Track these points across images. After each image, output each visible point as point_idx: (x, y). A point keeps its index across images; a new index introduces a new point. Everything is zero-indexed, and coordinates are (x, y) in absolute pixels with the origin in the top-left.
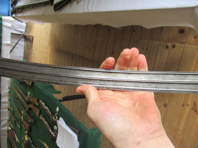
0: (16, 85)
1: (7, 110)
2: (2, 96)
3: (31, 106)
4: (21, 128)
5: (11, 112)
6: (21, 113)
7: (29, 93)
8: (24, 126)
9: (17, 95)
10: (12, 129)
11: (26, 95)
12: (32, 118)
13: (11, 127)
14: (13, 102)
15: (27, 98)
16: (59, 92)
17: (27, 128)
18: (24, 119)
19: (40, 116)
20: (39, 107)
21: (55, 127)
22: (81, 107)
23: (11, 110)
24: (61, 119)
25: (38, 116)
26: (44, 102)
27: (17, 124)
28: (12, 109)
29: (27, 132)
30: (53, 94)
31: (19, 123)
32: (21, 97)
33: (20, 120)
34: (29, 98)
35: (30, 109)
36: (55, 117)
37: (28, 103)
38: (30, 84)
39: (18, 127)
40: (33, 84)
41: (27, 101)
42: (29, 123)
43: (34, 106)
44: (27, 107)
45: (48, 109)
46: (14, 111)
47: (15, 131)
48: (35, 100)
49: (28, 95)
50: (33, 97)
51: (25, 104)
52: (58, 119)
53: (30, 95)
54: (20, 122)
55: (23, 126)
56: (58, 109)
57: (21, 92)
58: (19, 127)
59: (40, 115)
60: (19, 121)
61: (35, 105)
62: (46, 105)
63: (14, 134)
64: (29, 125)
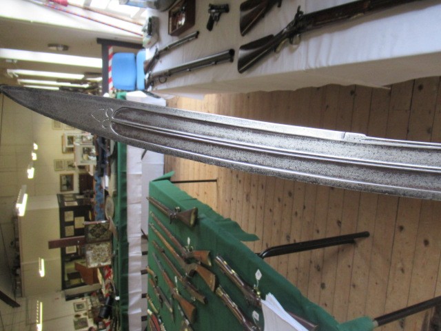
0: (160, 223)
1: (140, 274)
2: (130, 245)
3: (195, 267)
4: (174, 313)
5: (152, 279)
6: (172, 281)
7: (189, 240)
8: (182, 310)
9: (163, 244)
10: (154, 313)
11: (184, 244)
12: (200, 292)
13: (152, 310)
14: (156, 258)
15: (185, 251)
16: (253, 238)
17: (190, 314)
18: (180, 293)
19: (219, 289)
20: (214, 269)
21: (255, 315)
22: (296, 268)
23: (151, 275)
24: (270, 296)
25: (213, 290)
26: (225, 258)
27: (166, 303)
28: (152, 272)
29: (187, 322)
30: (244, 243)
31: (169, 302)
32: (171, 249)
33: (172, 296)
34: (191, 250)
35: (194, 273)
36: (255, 292)
37: (189, 260)
38: (192, 222)
39: (168, 310)
40: (197, 221)
41: (187, 257)
42: (193, 303)
43: (202, 268)
44: (188, 269)
45: (235, 274)
46: (156, 277)
47: (160, 318)
48: (204, 255)
49: (187, 245)
50: (199, 249)
51: (183, 264)
52: (263, 297)
53: (190, 245)
54: (173, 299)
55: (179, 308)
56: (258, 276)
57: (172, 237)
58: (171, 310)
59: (217, 286)
60: (170, 299)
61: (204, 265)
62: (231, 265)
63: (159, 324)
64: (193, 308)
